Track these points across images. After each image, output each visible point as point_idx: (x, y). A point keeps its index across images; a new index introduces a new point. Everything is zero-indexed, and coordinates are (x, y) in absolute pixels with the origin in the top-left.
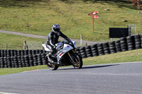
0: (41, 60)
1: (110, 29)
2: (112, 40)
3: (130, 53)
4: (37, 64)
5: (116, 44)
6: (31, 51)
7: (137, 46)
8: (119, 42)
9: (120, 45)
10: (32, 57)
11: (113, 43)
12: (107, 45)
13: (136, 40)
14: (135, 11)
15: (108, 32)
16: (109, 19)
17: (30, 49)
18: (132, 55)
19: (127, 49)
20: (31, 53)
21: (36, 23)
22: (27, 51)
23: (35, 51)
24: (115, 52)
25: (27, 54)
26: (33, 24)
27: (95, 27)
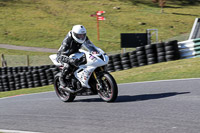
0: (25, 81)
1: (122, 35)
2: (125, 51)
3: (151, 68)
4: (20, 87)
5: (131, 56)
6: (11, 68)
7: (160, 58)
8: (134, 53)
9: (136, 57)
10: (13, 78)
11: (127, 55)
12: (118, 57)
13: (158, 50)
14: (156, 9)
15: (119, 40)
16: (120, 21)
17: (9, 66)
18: (154, 70)
19: (146, 63)
20: (11, 72)
21: (17, 28)
22: (6, 69)
23: (16, 69)
24: (130, 67)
25: (6, 73)
26: (13, 30)
27: (101, 34)
